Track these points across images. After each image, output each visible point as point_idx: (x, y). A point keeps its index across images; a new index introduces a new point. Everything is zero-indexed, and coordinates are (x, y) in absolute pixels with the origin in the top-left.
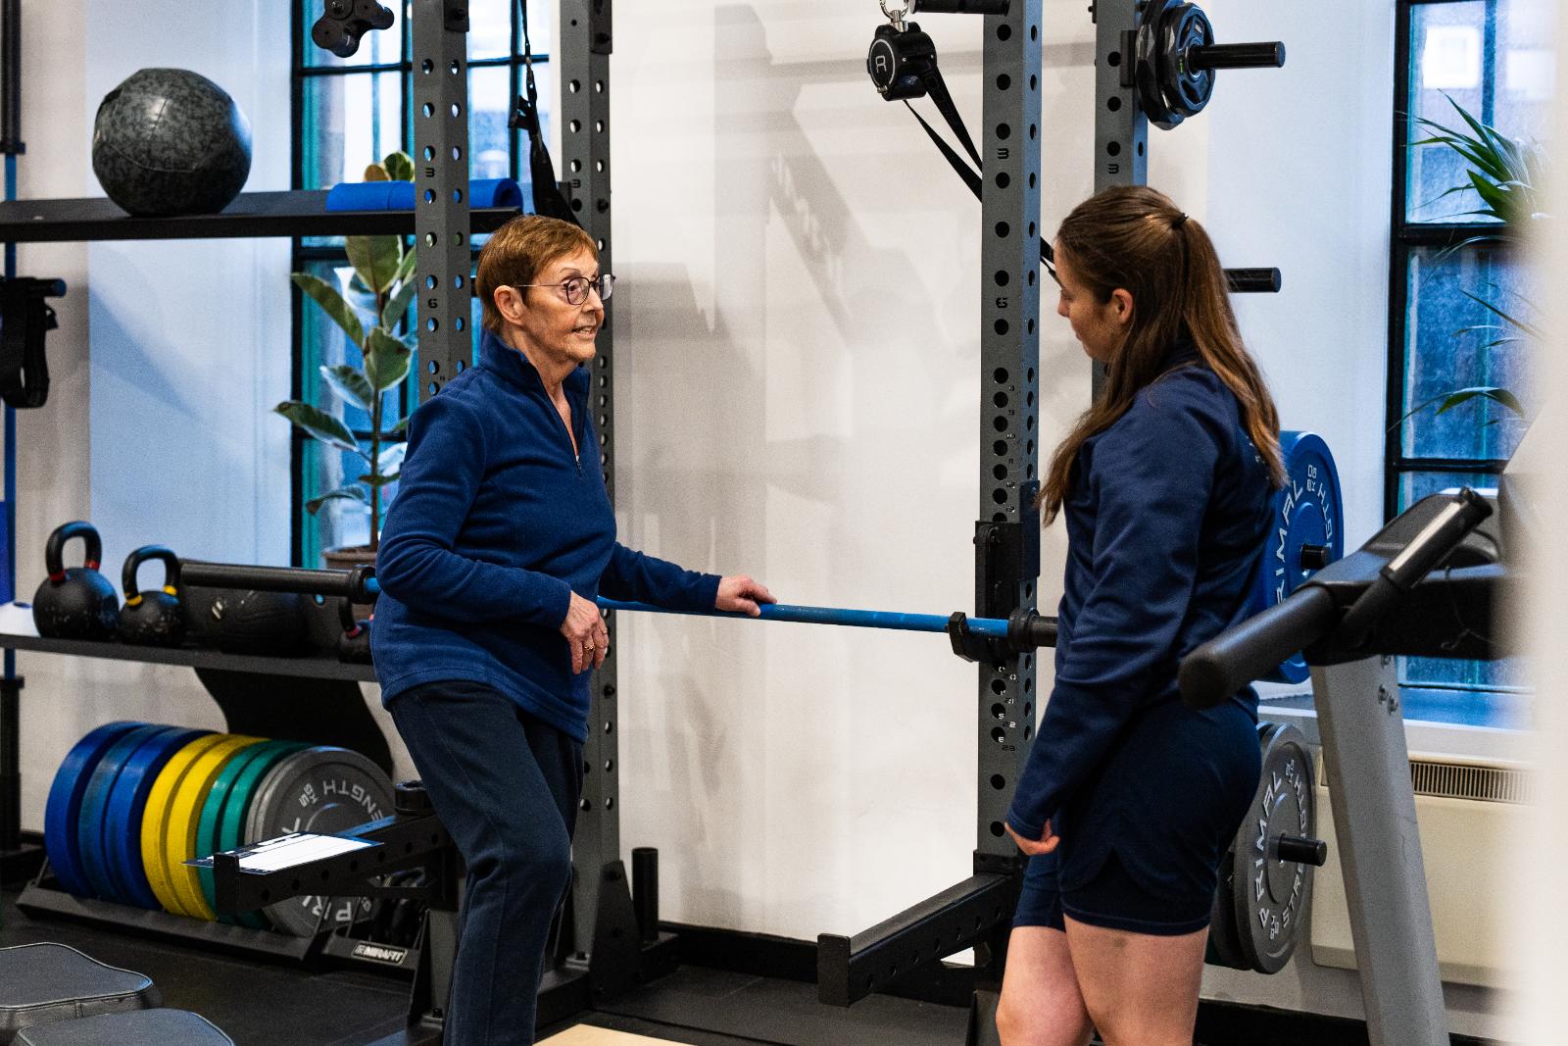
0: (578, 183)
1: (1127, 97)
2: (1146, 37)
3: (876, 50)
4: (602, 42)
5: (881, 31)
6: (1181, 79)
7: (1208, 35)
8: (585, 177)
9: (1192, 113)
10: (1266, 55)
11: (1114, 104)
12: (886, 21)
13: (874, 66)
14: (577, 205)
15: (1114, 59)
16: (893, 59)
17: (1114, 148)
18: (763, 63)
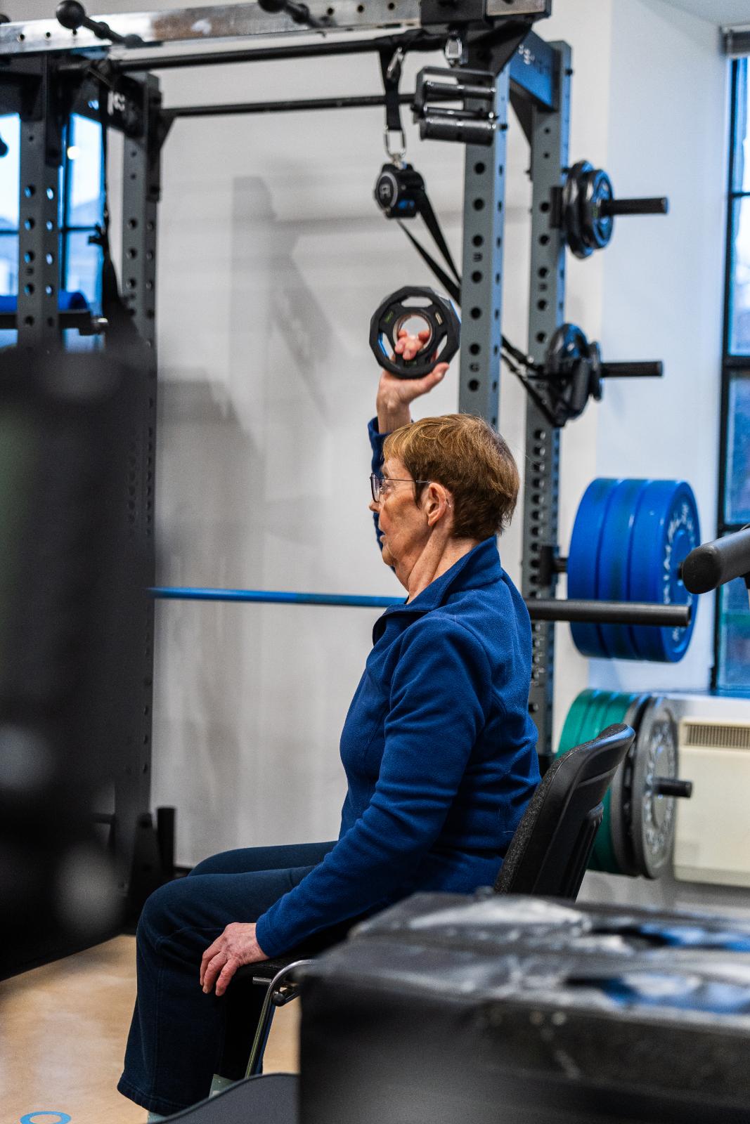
0: (133, 297)
1: (554, 235)
2: (570, 189)
3: (382, 181)
4: (153, 192)
5: (386, 167)
6: (595, 221)
7: (610, 193)
8: (138, 291)
9: (599, 247)
10: (655, 206)
11: (544, 240)
12: (389, 160)
13: (379, 194)
14: (132, 312)
15: (544, 207)
16: (394, 188)
17: (543, 272)
18: (269, 218)
